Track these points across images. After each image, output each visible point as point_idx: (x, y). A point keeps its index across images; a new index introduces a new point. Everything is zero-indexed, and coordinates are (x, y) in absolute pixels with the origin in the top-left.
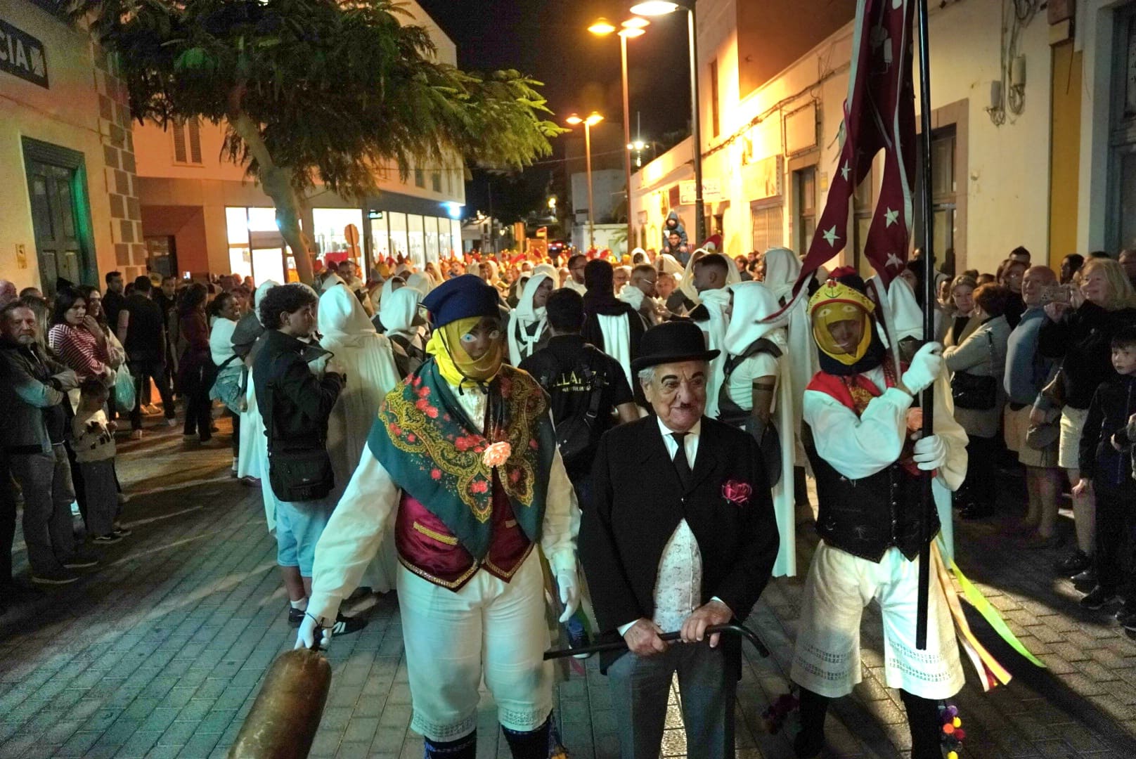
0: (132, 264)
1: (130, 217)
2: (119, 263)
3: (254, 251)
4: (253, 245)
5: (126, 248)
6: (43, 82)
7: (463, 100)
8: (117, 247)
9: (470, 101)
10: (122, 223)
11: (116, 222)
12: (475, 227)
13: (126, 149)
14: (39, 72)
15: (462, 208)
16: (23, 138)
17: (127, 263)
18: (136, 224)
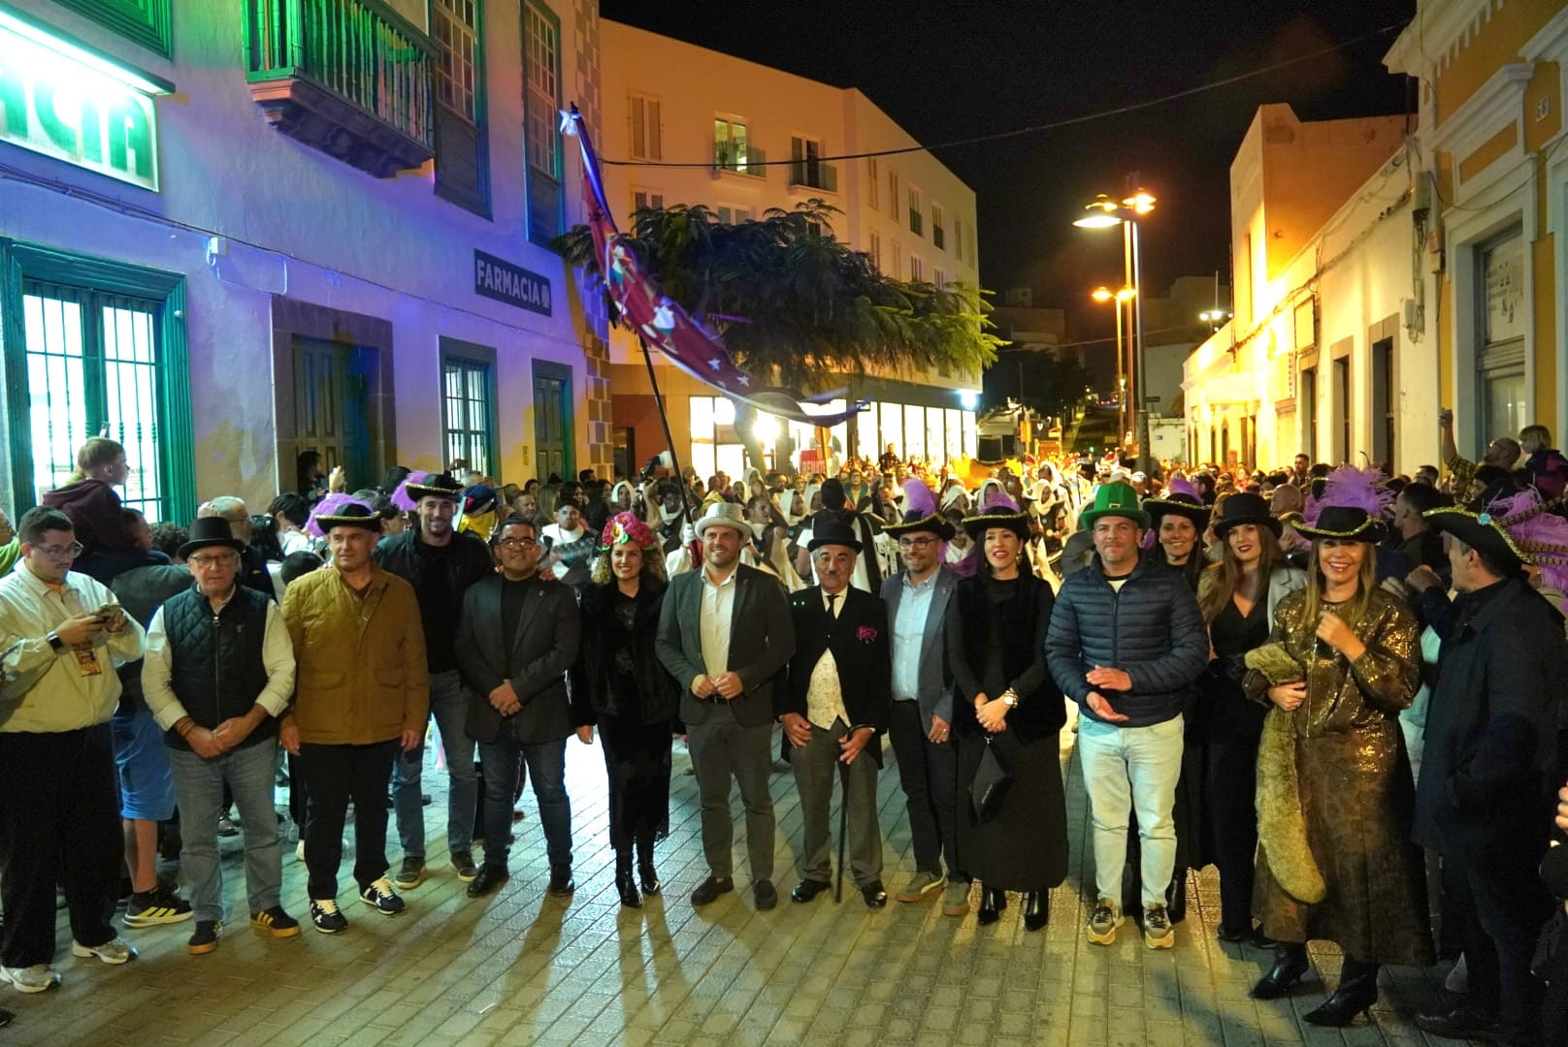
0: (603, 463)
1: (604, 420)
2: (593, 462)
3: (718, 447)
4: (718, 440)
5: (598, 447)
6: (548, 312)
7: (906, 315)
8: (592, 446)
9: (912, 316)
10: (597, 425)
11: (593, 424)
12: (1007, 418)
13: (604, 358)
14: (546, 305)
15: (981, 396)
16: (533, 360)
17: (599, 461)
18: (607, 425)
